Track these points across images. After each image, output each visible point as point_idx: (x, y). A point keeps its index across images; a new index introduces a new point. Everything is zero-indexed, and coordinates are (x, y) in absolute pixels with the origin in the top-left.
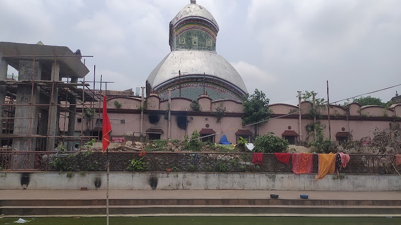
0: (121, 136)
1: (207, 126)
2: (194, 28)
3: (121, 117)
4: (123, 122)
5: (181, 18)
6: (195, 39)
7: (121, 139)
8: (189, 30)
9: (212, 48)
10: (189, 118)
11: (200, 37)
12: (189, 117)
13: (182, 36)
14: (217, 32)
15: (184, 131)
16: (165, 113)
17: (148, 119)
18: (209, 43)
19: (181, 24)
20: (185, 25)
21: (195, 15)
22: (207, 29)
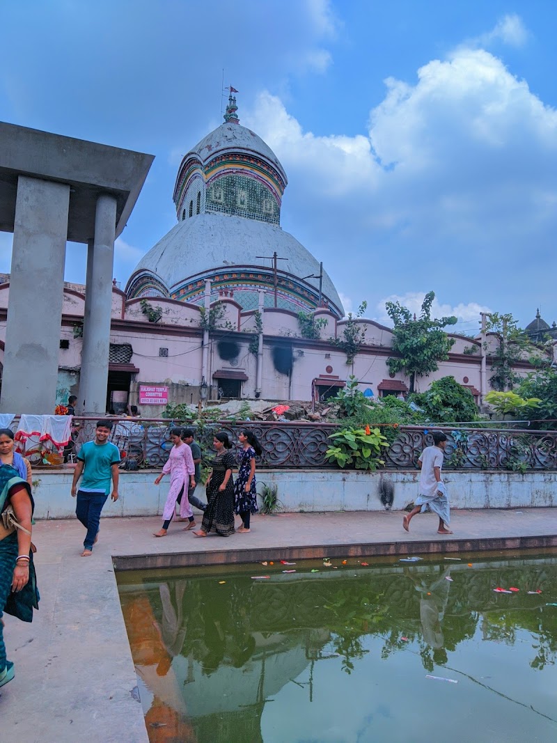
0: (160, 385)
1: (329, 369)
2: (241, 171)
3: (161, 341)
4: (164, 353)
5: (219, 148)
6: (242, 195)
7: (161, 389)
8: (232, 174)
9: (273, 218)
10: (295, 351)
11: (252, 193)
12: (295, 349)
13: (217, 185)
14: (284, 187)
15: (285, 379)
16: (252, 339)
17: (215, 350)
18: (268, 206)
19: (216, 159)
20: (224, 163)
21: (245, 147)
22: (266, 177)
